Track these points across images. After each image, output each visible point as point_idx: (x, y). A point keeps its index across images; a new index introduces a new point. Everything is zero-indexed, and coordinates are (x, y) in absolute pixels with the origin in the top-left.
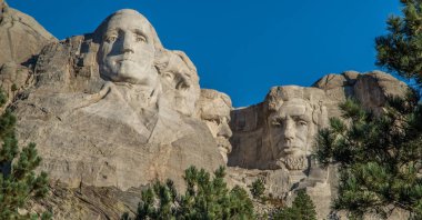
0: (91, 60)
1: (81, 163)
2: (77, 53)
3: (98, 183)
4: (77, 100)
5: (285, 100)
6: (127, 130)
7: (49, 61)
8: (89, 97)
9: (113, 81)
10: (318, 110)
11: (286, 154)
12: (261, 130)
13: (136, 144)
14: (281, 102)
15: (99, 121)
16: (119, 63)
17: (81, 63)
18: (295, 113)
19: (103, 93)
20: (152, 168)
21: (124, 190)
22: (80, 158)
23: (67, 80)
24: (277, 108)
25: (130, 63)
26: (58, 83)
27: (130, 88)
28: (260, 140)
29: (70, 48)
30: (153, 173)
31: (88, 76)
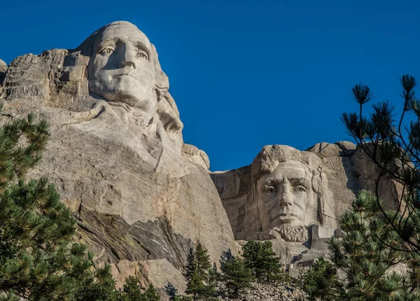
0: (78, 74)
1: (80, 184)
2: (60, 66)
3: (102, 209)
4: (64, 116)
5: (282, 161)
6: (129, 154)
7: (22, 73)
8: (77, 115)
9: (107, 100)
10: (317, 176)
11: (282, 222)
12: (245, 196)
13: (141, 171)
14: (277, 163)
15: (95, 141)
16: (118, 78)
17: (65, 77)
18: (294, 176)
19: (95, 111)
20: (160, 203)
21: (130, 223)
22: (77, 177)
23: (47, 96)
24: (272, 169)
25: (132, 79)
26: (35, 98)
27: (128, 109)
28: (242, 208)
29: (49, 61)
30: (160, 209)
31: (74, 93)
